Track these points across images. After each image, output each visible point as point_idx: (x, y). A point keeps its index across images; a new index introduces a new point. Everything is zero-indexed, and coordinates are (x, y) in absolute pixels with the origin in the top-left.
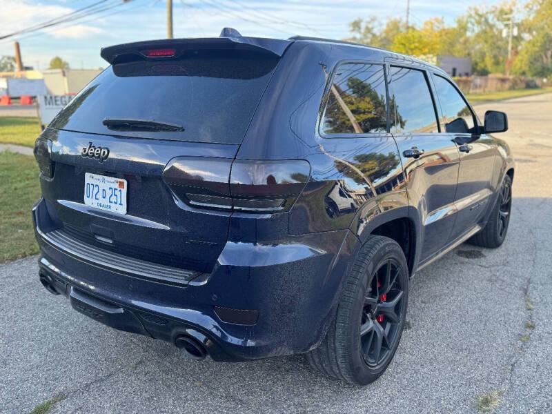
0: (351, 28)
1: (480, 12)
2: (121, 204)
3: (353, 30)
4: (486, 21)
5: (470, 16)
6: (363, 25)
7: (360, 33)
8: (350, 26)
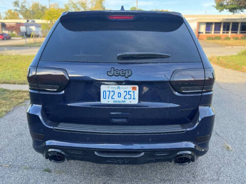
0: (14, 5)
1: (74, 3)
2: (134, 99)
3: (15, 6)
4: (77, 6)
5: (70, 4)
6: (20, 4)
7: (19, 7)
8: (13, 3)
